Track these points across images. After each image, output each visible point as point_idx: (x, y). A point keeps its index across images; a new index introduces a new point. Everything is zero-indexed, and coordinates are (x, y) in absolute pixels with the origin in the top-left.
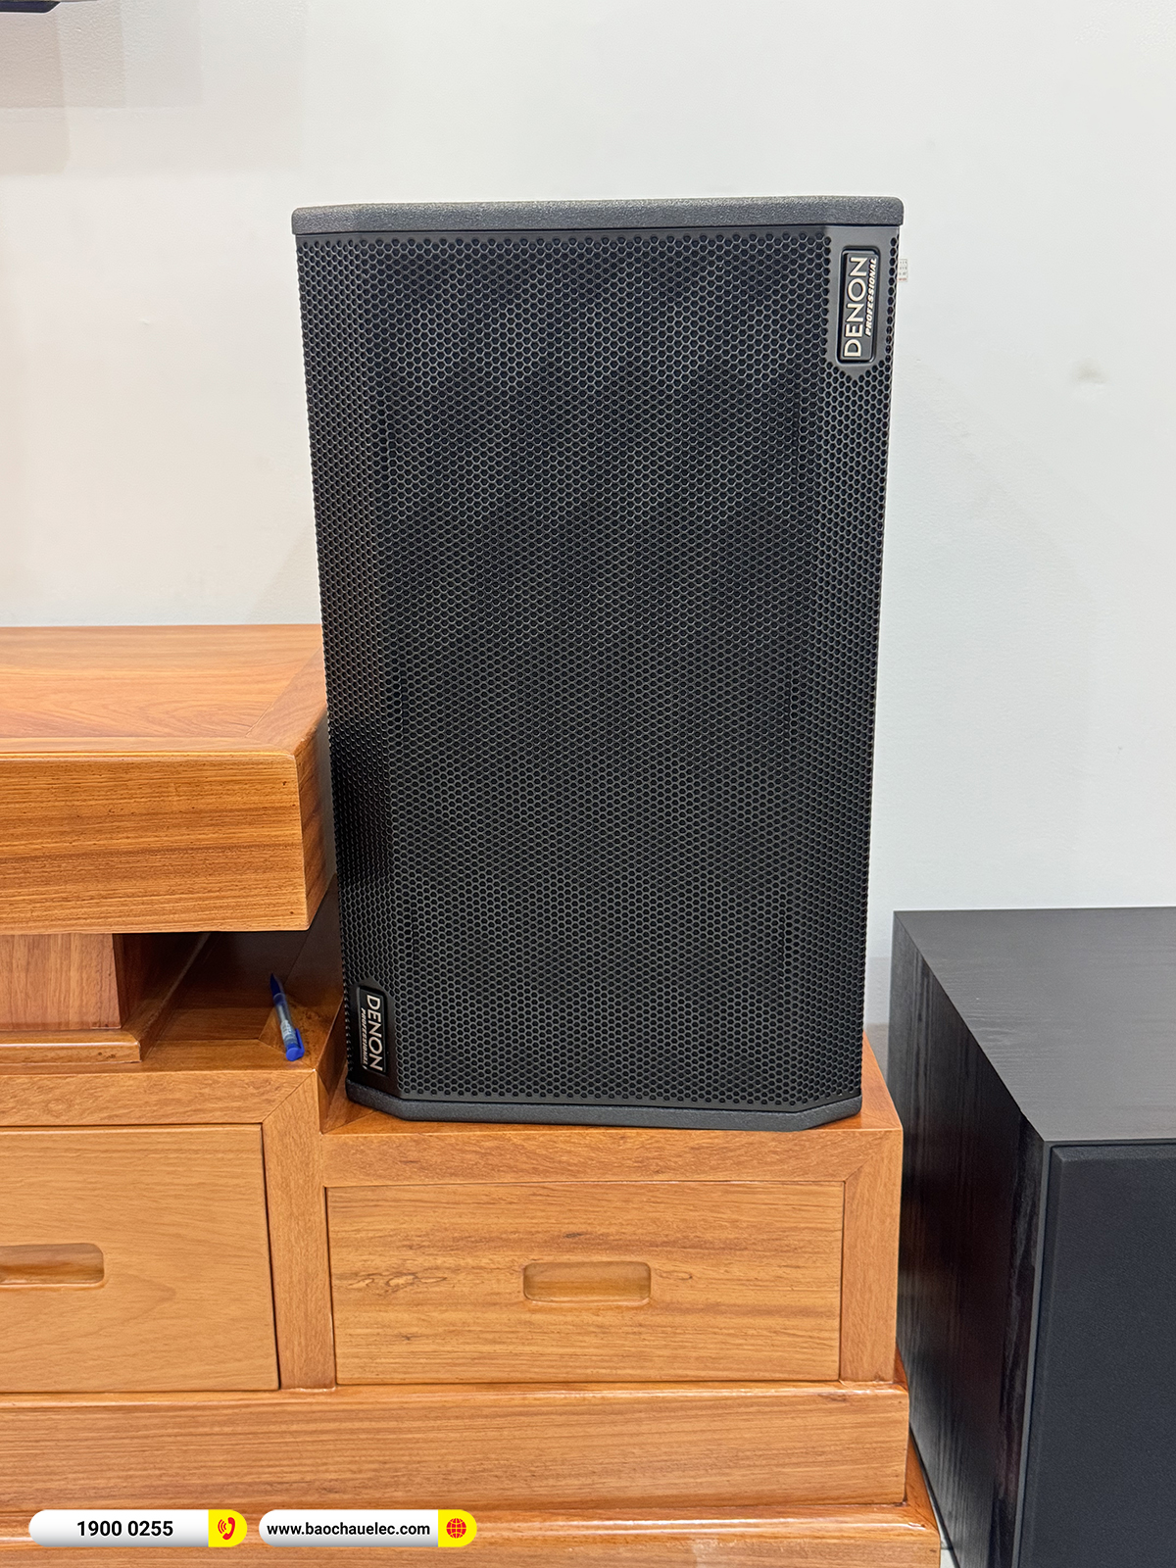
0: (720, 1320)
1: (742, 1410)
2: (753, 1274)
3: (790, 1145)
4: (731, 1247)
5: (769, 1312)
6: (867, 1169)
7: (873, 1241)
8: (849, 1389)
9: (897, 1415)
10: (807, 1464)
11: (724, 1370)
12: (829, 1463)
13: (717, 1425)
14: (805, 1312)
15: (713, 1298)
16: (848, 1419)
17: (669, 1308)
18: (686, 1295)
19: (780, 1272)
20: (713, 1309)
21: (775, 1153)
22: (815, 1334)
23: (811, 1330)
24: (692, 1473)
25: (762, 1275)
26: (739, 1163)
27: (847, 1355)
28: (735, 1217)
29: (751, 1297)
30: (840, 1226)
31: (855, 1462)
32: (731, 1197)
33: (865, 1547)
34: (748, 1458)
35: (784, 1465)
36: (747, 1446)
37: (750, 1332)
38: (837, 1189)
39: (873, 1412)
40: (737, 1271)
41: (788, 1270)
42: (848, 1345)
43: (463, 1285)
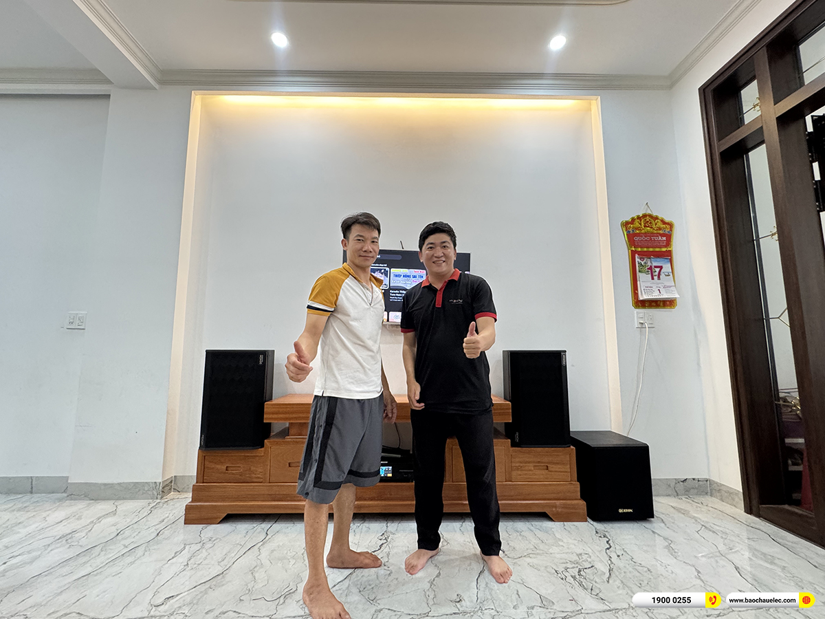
4: (558, 463)
5: (562, 472)
9: (578, 486)
11: (557, 480)
12: (571, 493)
13: (557, 487)
14: (566, 472)
16: (572, 486)
17: (551, 471)
18: (552, 469)
20: (556, 471)
22: (567, 475)
25: (561, 467)
28: (558, 459)
29: (560, 470)
31: (575, 493)
33: (577, 504)
37: (560, 475)
39: (575, 485)
40: (558, 466)
41: (564, 466)
43: (527, 468)
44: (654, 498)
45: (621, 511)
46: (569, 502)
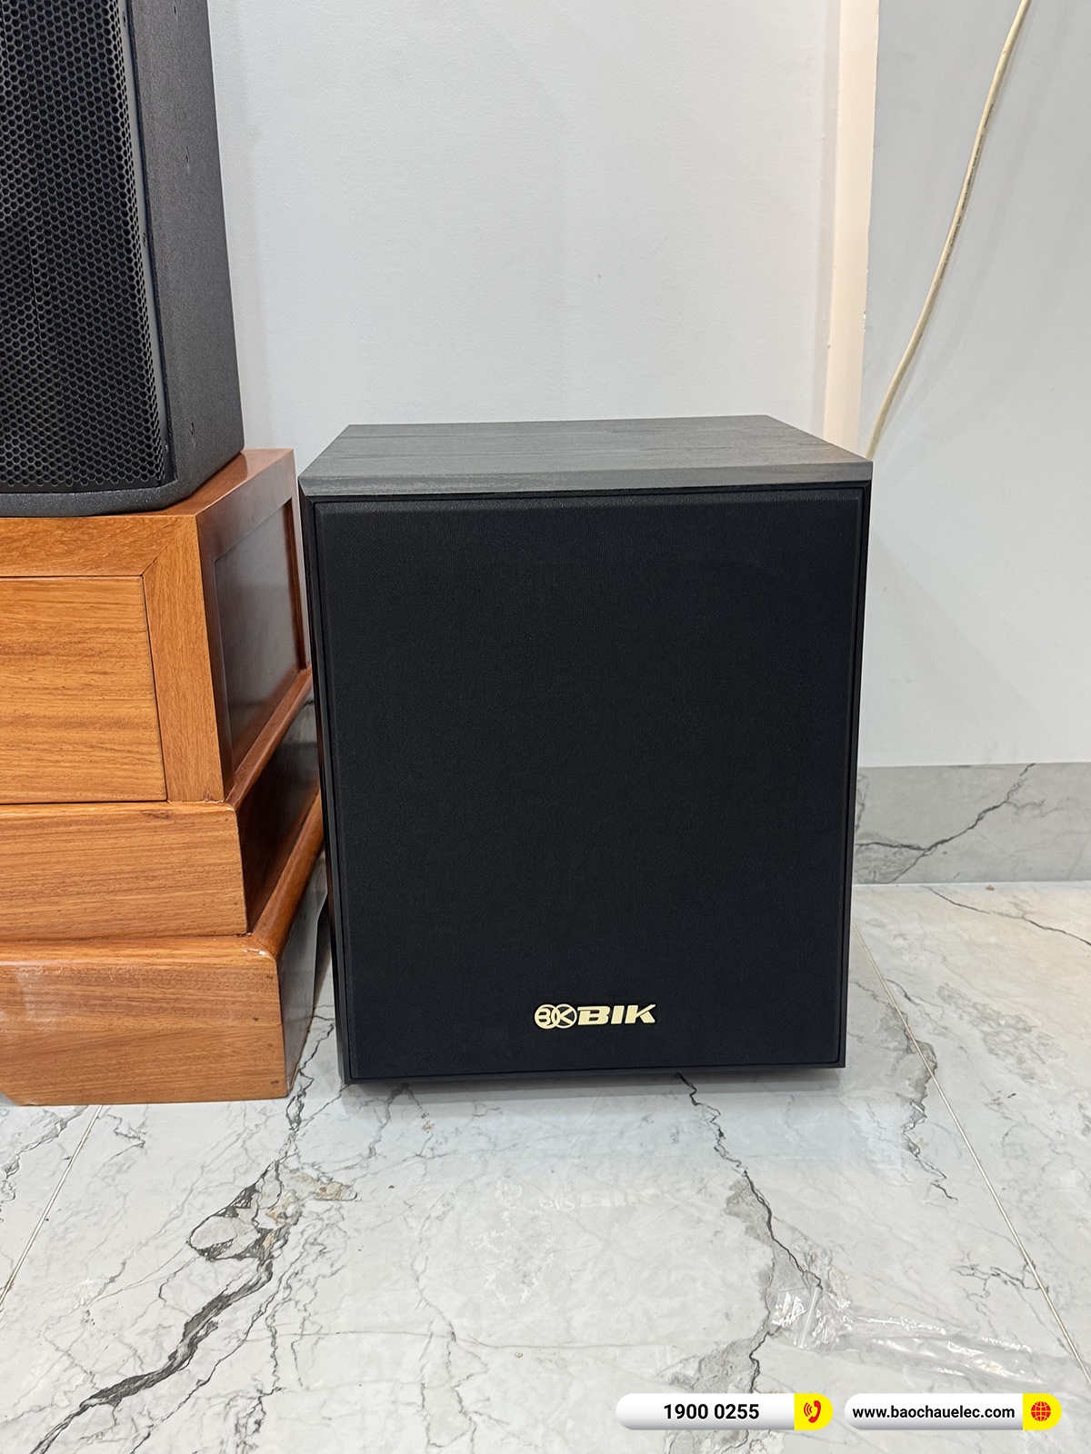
0: (32, 734)
1: (62, 829)
2: (60, 682)
3: (77, 534)
4: (34, 652)
5: (82, 725)
6: (162, 561)
7: (181, 642)
8: (176, 807)
9: (226, 834)
10: (139, 890)
11: (43, 789)
12: (161, 888)
13: (38, 846)
14: (119, 724)
15: (23, 709)
16: (174, 838)
19: (87, 679)
20: (23, 721)
21: (62, 542)
22: (134, 748)
23: (131, 744)
24: (20, 902)
25: (69, 683)
26: (25, 555)
27: (170, 772)
28: (30, 617)
29: (61, 709)
30: (143, 626)
31: (190, 887)
32: (24, 595)
33: (197, 973)
34: (76, 884)
35: (115, 892)
36: (73, 871)
37: (66, 747)
38: (134, 584)
39: (199, 830)
40: (42, 678)
41: (96, 677)
42: (170, 760)
44: (855, 887)
45: (549, 1017)
46: (127, 959)
